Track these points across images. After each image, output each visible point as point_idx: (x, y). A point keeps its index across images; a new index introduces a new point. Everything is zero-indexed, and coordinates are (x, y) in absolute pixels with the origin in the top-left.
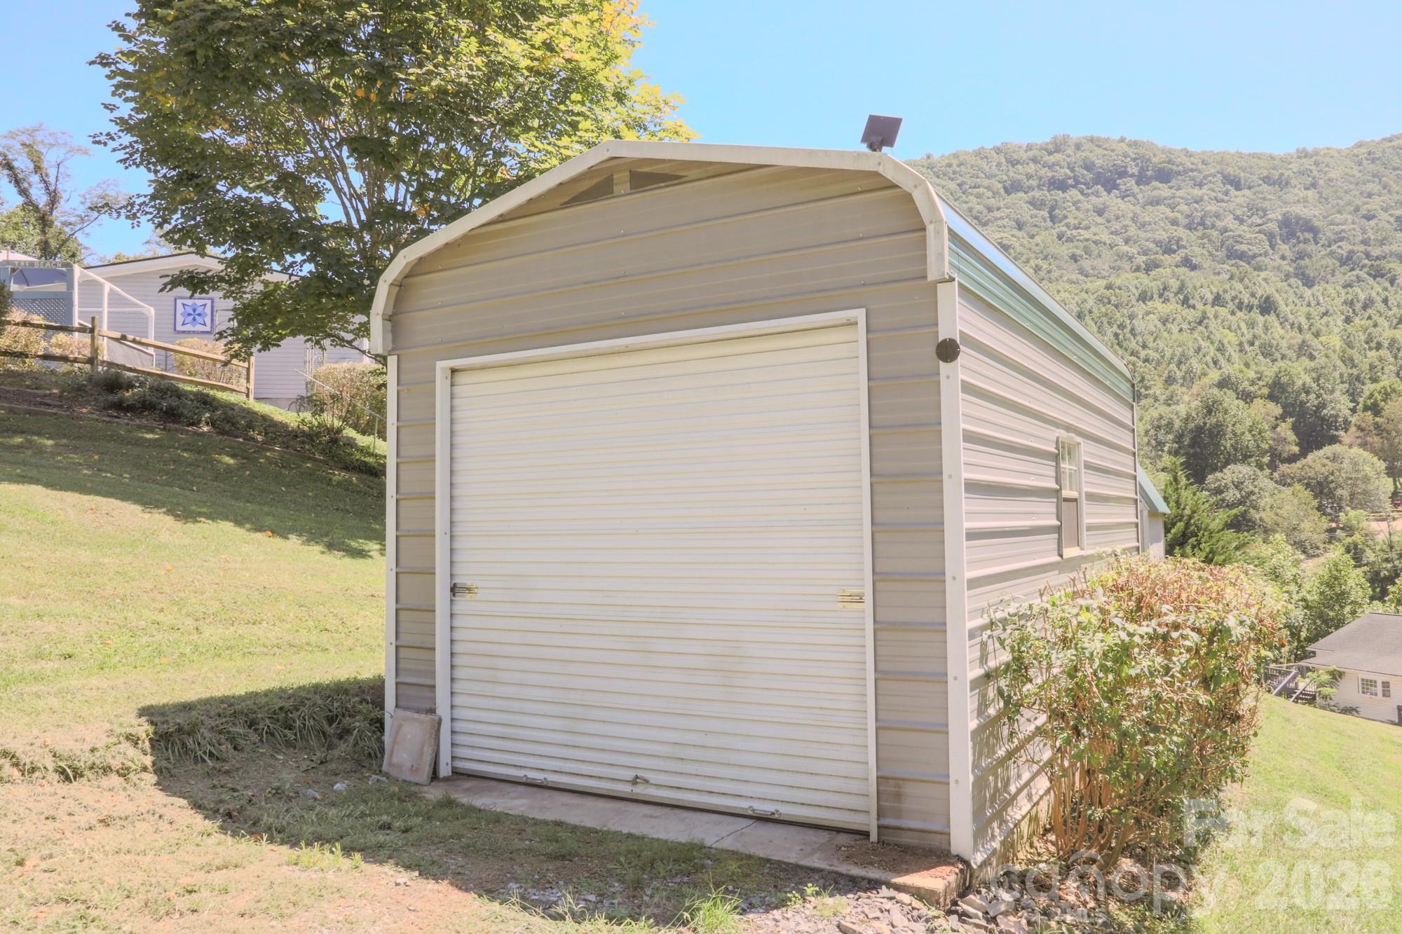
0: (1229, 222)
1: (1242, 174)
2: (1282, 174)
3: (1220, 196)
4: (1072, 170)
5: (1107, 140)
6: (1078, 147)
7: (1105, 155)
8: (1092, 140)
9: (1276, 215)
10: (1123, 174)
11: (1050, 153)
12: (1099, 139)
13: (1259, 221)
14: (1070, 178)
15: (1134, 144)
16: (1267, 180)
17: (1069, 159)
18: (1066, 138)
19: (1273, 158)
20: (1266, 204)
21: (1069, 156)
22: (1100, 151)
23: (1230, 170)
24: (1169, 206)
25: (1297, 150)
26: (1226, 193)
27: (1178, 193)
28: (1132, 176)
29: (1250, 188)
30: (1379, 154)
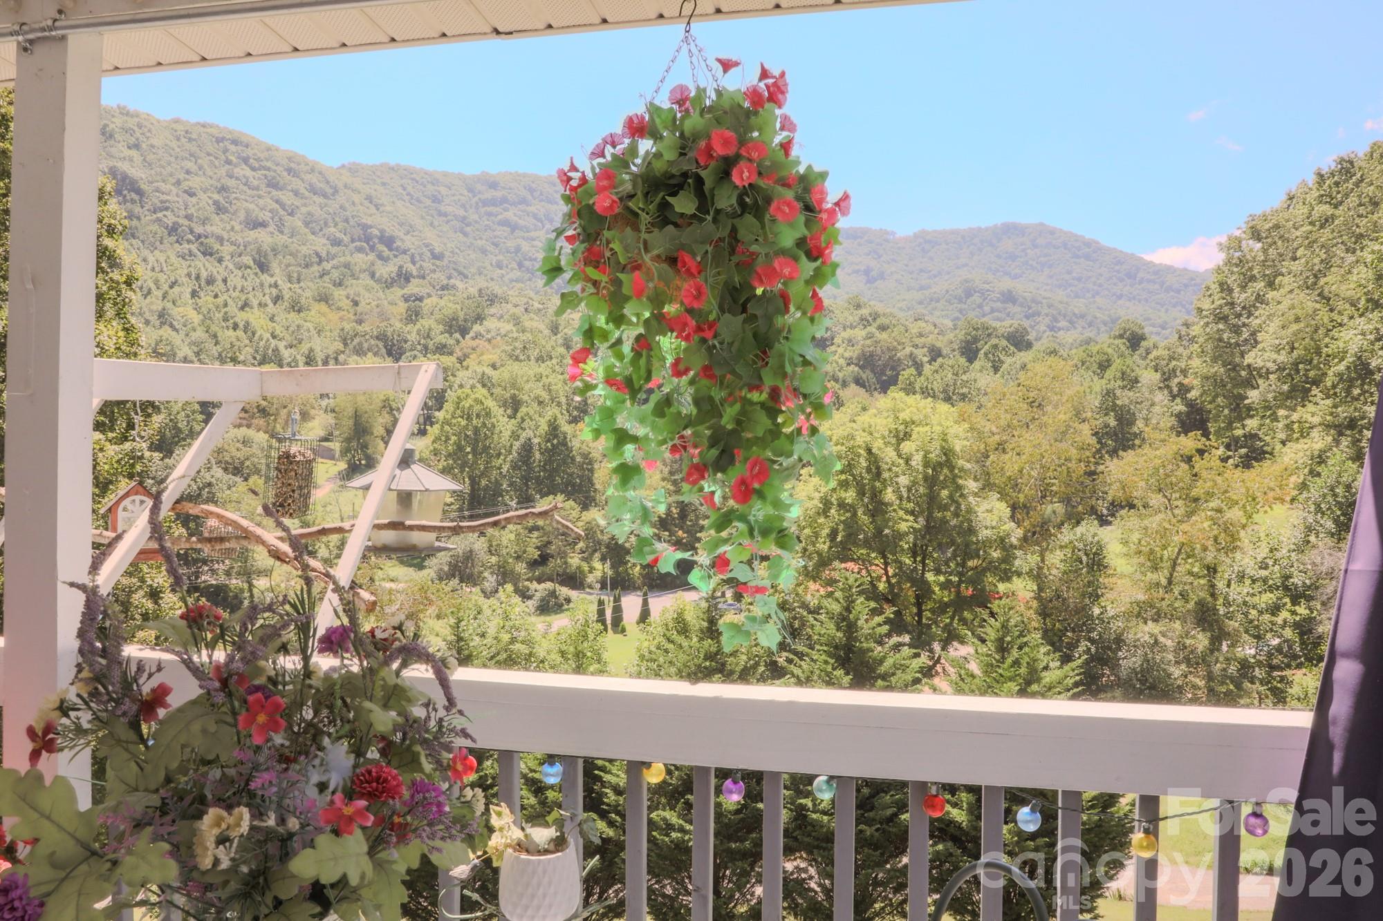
30: (194, 136)
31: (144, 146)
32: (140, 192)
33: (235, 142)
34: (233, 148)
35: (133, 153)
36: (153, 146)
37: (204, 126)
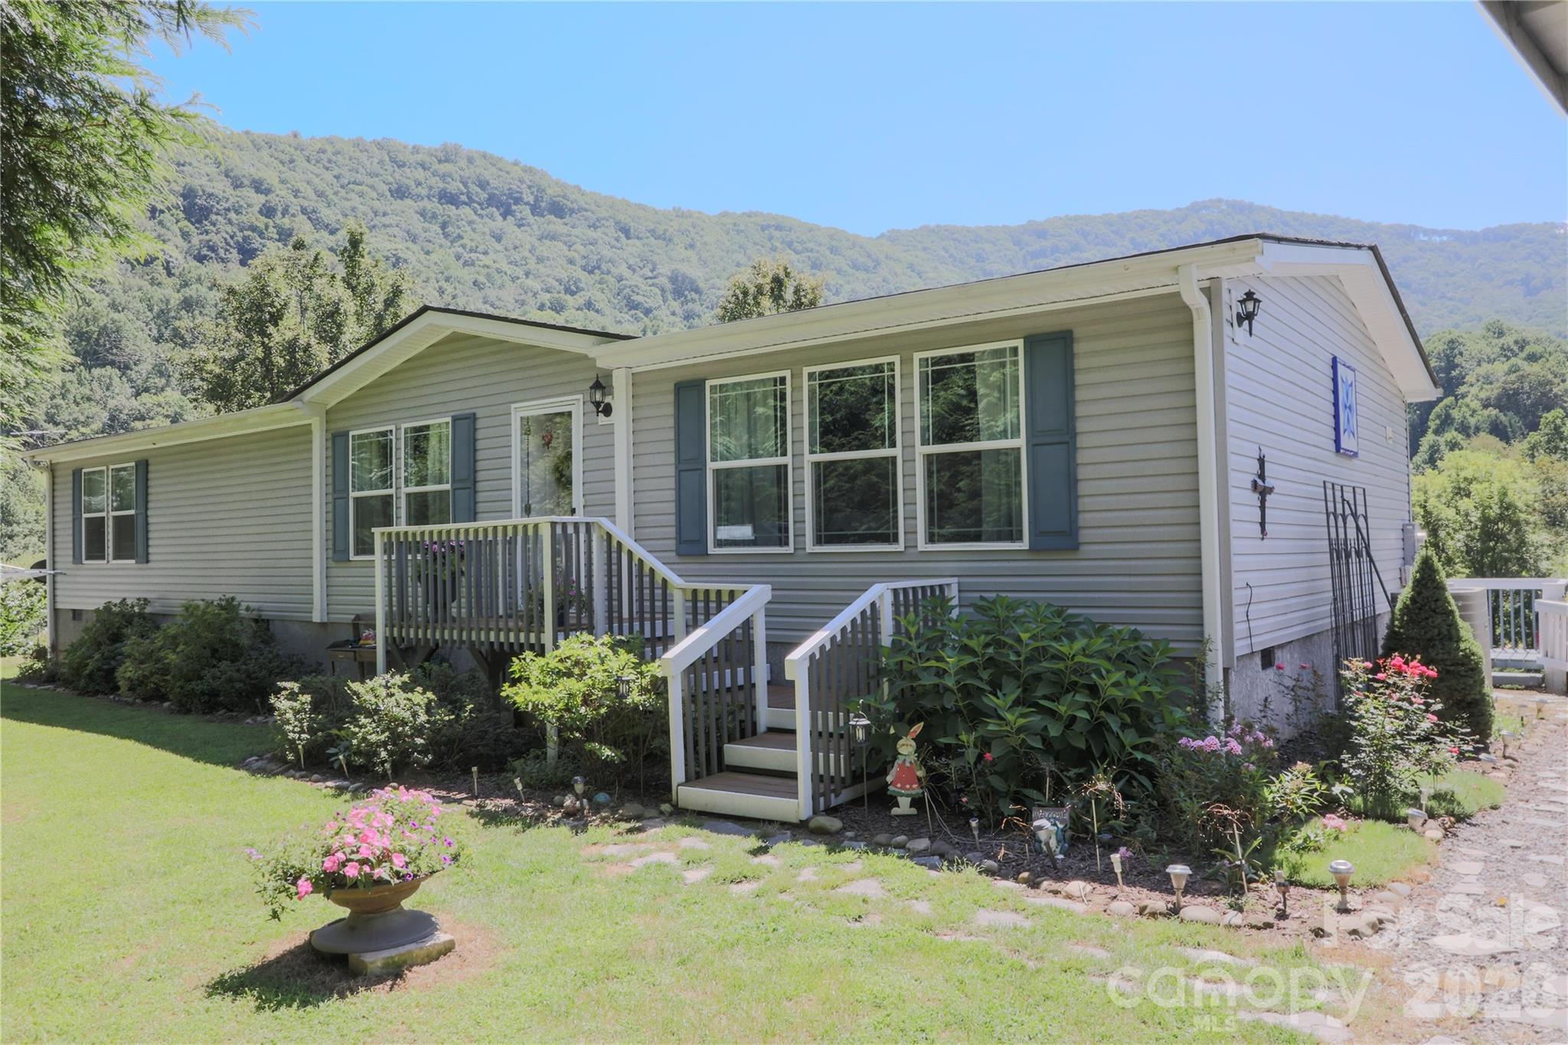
0: (622, 269)
1: (632, 224)
2: (666, 230)
3: (614, 242)
4: (465, 184)
5: (501, 159)
6: (470, 160)
7: (499, 176)
8: (484, 156)
9: (665, 270)
10: (518, 201)
11: (440, 161)
12: (492, 157)
13: (650, 274)
14: (462, 194)
15: (529, 170)
16: (653, 232)
17: (462, 173)
18: (457, 148)
19: (656, 212)
20: (655, 258)
21: (462, 169)
22: (494, 170)
23: (621, 217)
24: (565, 243)
25: (674, 209)
26: (617, 240)
27: (575, 232)
28: (527, 203)
29: (638, 238)
30: (742, 227)
31: (698, 244)
32: (697, 291)
33: (778, 228)
34: (777, 234)
35: (689, 253)
36: (705, 244)
37: (749, 215)
